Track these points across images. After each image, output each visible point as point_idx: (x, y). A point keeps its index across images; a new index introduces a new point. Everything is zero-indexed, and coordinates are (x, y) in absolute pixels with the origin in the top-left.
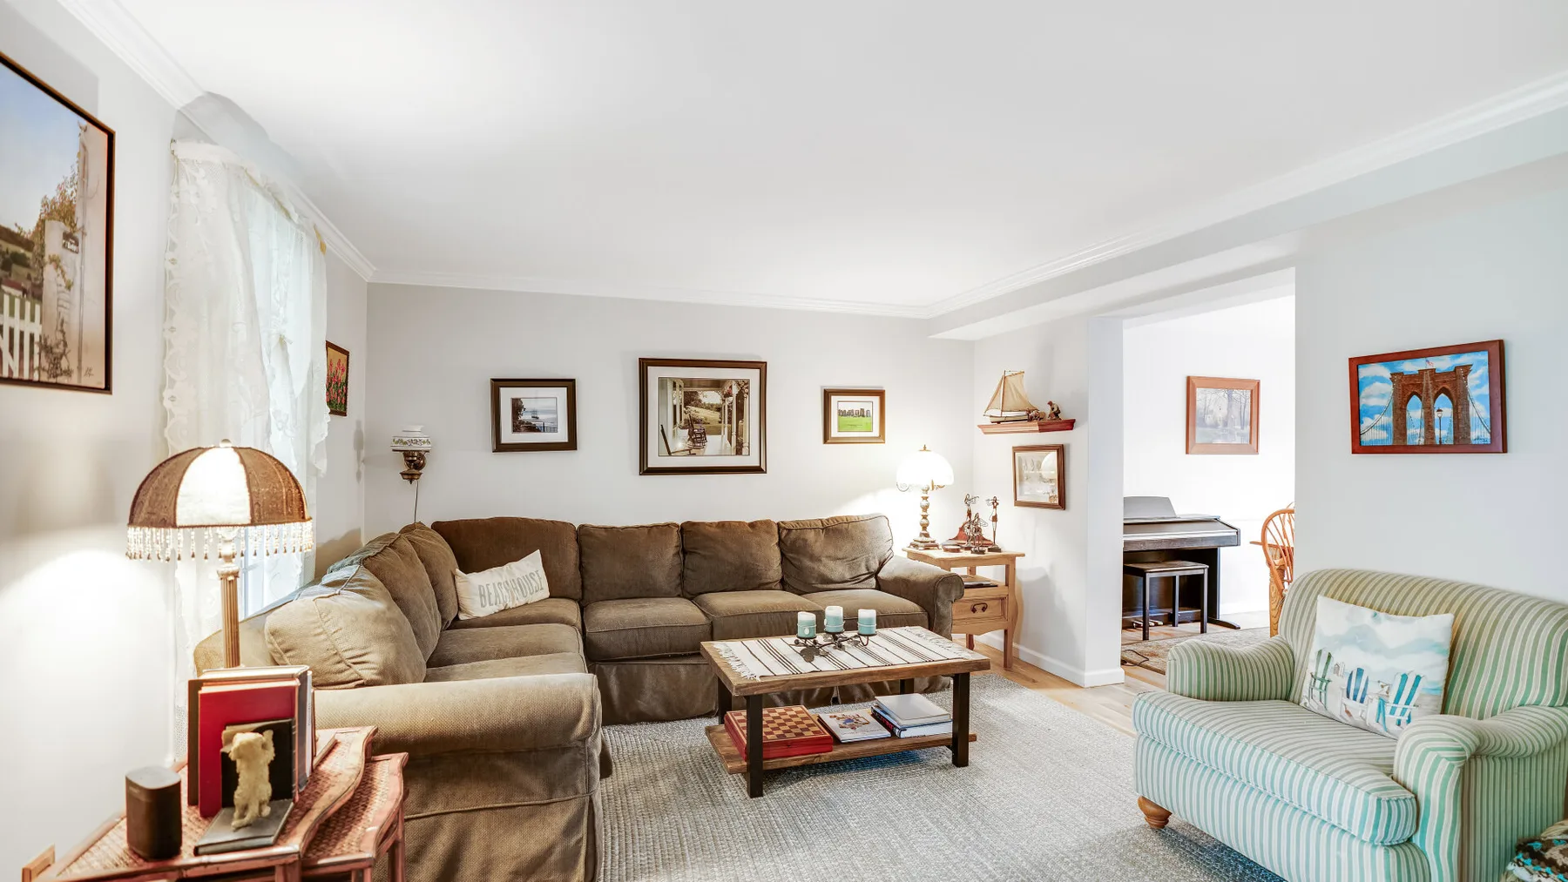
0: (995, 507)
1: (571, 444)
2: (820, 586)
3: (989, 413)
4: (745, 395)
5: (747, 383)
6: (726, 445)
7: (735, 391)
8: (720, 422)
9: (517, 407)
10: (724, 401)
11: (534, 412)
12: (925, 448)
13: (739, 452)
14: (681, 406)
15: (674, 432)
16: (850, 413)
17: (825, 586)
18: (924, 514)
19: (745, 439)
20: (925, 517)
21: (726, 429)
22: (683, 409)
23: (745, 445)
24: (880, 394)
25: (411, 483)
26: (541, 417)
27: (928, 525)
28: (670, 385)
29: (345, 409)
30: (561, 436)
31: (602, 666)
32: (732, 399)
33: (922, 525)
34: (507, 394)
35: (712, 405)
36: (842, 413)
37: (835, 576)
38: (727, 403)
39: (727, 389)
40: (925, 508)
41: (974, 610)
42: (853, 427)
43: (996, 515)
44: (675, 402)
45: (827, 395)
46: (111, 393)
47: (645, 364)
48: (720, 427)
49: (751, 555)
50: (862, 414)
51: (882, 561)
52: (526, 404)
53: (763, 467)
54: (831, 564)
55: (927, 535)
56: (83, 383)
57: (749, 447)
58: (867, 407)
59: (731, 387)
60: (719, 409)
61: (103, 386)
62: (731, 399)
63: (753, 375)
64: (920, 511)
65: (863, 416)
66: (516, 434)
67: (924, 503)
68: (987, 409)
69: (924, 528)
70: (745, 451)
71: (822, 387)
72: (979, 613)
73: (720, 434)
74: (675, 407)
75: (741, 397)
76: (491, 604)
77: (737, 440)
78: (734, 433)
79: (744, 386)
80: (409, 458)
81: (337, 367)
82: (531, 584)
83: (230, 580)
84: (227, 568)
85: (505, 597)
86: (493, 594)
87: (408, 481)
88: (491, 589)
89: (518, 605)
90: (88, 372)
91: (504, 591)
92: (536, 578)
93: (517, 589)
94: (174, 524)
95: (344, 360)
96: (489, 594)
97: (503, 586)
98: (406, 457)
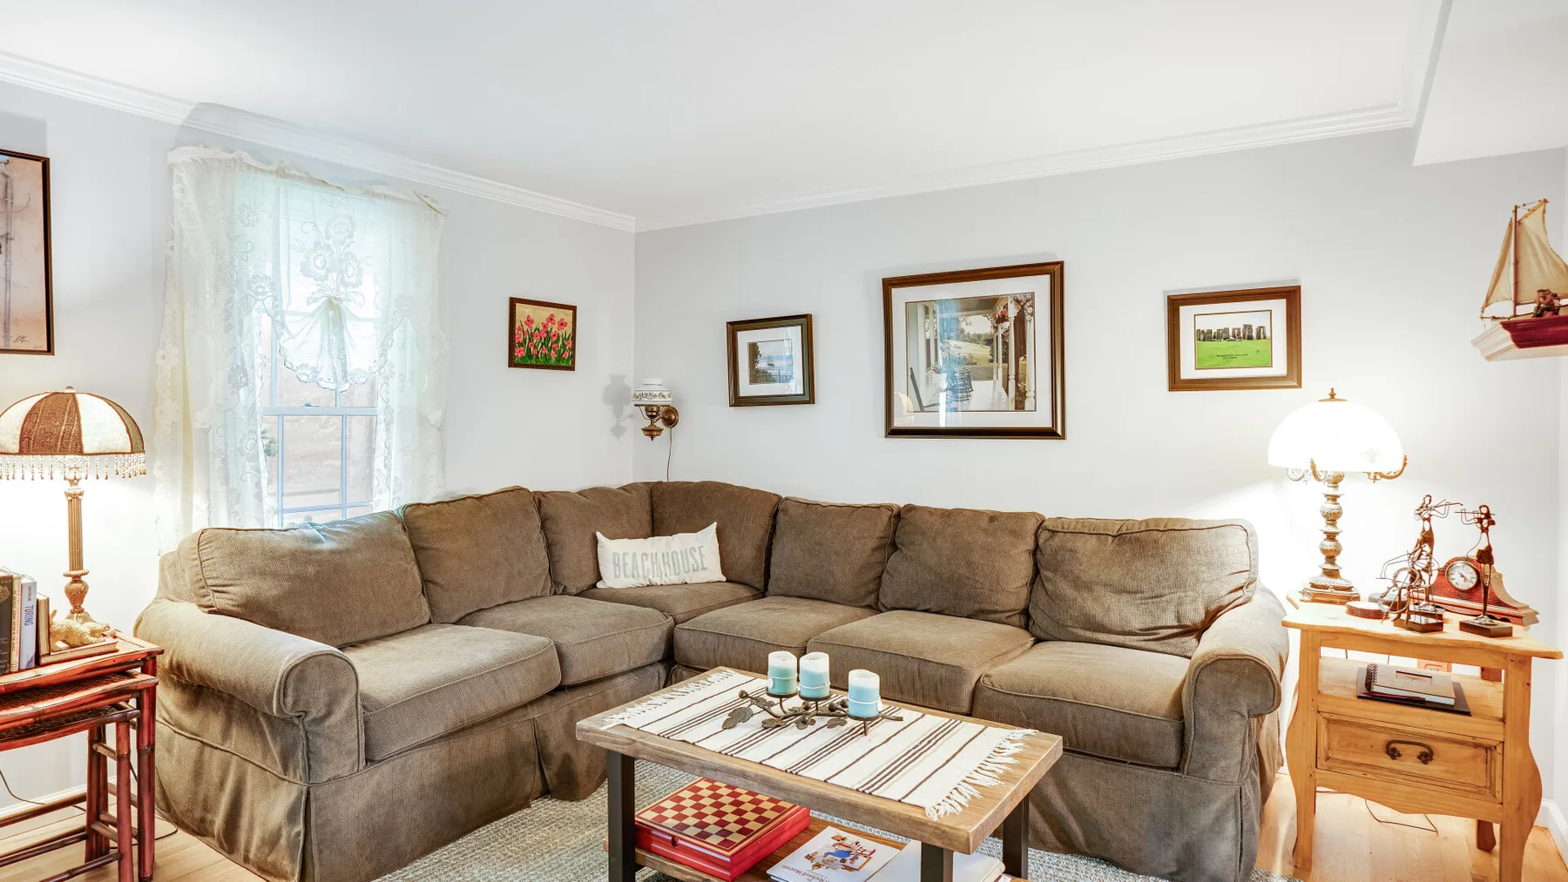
0: (1484, 530)
1: (808, 397)
2: (1081, 632)
3: (1489, 312)
4: (1028, 318)
5: (1031, 298)
6: (1000, 395)
7: (1012, 312)
8: (992, 361)
9: (754, 350)
10: (996, 328)
11: (769, 358)
12: (1332, 395)
13: (1019, 406)
14: (936, 340)
15: (927, 377)
16: (1221, 335)
17: (1089, 634)
18: (1331, 529)
19: (1030, 385)
20: (1331, 537)
21: (1000, 371)
22: (940, 344)
23: (1030, 394)
24: (1291, 295)
25: (652, 439)
26: (777, 363)
27: (1338, 551)
28: (921, 311)
29: (573, 363)
30: (795, 387)
31: (684, 672)
32: (1009, 325)
33: (1324, 551)
34: (744, 338)
35: (979, 336)
36: (1204, 336)
37: (1113, 619)
38: (1001, 332)
39: (999, 310)
40: (1332, 518)
41: (1393, 754)
42: (1227, 360)
43: (1489, 549)
44: (928, 336)
45: (1175, 304)
46: (53, 354)
47: (889, 284)
48: (992, 369)
49: (969, 564)
50: (1247, 334)
51: (1213, 607)
52: (762, 349)
53: (1059, 432)
54: (1112, 600)
55: (1332, 574)
56: (12, 347)
57: (1035, 398)
58: (1256, 322)
59: (1006, 307)
60: (989, 342)
61: (45, 348)
62: (1006, 325)
63: (1039, 286)
64: (1322, 523)
65: (1250, 338)
66: (754, 386)
67: (1330, 506)
68: (1487, 303)
69: (1331, 558)
70: (1028, 404)
71: (1165, 292)
72: (1409, 763)
73: (991, 378)
74: (928, 341)
75: (1020, 322)
76: (626, 576)
77: (1017, 387)
78: (1012, 377)
79: (1024, 304)
80: (650, 414)
81: (545, 322)
82: (687, 561)
83: (74, 500)
84: (74, 490)
85: (648, 571)
86: (630, 565)
87: (649, 438)
88: (629, 559)
89: (669, 582)
90: (22, 339)
91: (648, 564)
92: (697, 555)
93: (668, 563)
94: (81, 453)
95: (566, 316)
96: (625, 565)
97: (649, 558)
98: (647, 410)
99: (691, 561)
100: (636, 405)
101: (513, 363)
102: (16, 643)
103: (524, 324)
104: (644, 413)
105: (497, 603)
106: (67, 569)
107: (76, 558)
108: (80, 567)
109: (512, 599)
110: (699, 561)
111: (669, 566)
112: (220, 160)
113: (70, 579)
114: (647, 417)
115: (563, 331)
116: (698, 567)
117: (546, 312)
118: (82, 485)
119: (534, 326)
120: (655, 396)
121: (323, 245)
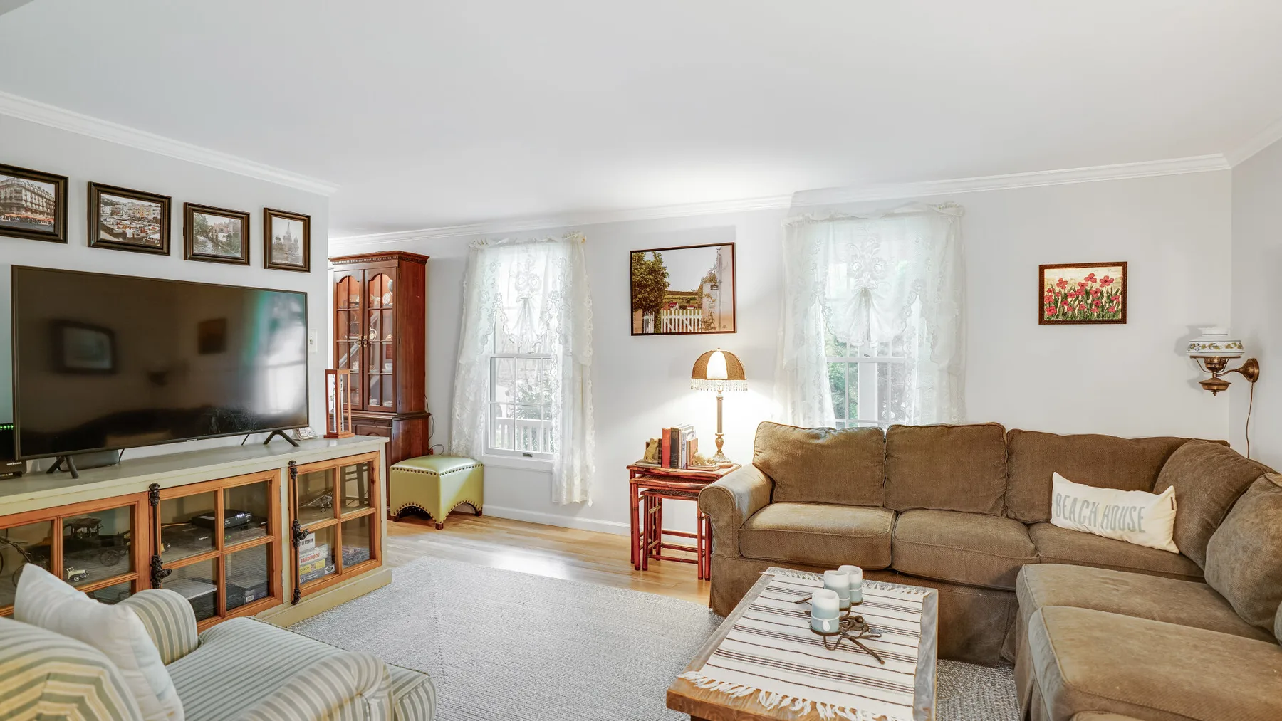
25: (1215, 394)
29: (1125, 316)
46: (737, 332)
61: (733, 330)
76: (1064, 517)
80: (1209, 366)
81: (1083, 281)
82: (1125, 516)
83: (720, 400)
84: (720, 396)
85: (1085, 517)
86: (1068, 507)
87: (1210, 393)
88: (1069, 503)
89: (1104, 534)
90: (725, 326)
91: (1086, 512)
92: (1135, 515)
93: (1107, 516)
94: (706, 378)
95: (1115, 273)
96: (1064, 506)
97: (1091, 507)
98: (1207, 363)
99: (1128, 520)
100: (1192, 357)
101: (1042, 321)
102: (680, 456)
103: (1055, 287)
104: (1203, 365)
105: (952, 508)
106: (716, 432)
107: (720, 429)
108: (721, 432)
109: (955, 509)
110: (1136, 520)
111: (1108, 518)
112: (798, 222)
113: (717, 437)
114: (1207, 370)
115: (1109, 288)
116: (1134, 527)
117: (1086, 272)
118: (723, 394)
119: (1068, 287)
120: (1204, 347)
121: (859, 256)
